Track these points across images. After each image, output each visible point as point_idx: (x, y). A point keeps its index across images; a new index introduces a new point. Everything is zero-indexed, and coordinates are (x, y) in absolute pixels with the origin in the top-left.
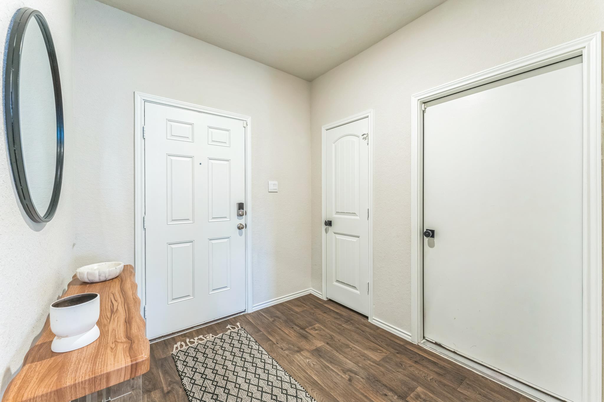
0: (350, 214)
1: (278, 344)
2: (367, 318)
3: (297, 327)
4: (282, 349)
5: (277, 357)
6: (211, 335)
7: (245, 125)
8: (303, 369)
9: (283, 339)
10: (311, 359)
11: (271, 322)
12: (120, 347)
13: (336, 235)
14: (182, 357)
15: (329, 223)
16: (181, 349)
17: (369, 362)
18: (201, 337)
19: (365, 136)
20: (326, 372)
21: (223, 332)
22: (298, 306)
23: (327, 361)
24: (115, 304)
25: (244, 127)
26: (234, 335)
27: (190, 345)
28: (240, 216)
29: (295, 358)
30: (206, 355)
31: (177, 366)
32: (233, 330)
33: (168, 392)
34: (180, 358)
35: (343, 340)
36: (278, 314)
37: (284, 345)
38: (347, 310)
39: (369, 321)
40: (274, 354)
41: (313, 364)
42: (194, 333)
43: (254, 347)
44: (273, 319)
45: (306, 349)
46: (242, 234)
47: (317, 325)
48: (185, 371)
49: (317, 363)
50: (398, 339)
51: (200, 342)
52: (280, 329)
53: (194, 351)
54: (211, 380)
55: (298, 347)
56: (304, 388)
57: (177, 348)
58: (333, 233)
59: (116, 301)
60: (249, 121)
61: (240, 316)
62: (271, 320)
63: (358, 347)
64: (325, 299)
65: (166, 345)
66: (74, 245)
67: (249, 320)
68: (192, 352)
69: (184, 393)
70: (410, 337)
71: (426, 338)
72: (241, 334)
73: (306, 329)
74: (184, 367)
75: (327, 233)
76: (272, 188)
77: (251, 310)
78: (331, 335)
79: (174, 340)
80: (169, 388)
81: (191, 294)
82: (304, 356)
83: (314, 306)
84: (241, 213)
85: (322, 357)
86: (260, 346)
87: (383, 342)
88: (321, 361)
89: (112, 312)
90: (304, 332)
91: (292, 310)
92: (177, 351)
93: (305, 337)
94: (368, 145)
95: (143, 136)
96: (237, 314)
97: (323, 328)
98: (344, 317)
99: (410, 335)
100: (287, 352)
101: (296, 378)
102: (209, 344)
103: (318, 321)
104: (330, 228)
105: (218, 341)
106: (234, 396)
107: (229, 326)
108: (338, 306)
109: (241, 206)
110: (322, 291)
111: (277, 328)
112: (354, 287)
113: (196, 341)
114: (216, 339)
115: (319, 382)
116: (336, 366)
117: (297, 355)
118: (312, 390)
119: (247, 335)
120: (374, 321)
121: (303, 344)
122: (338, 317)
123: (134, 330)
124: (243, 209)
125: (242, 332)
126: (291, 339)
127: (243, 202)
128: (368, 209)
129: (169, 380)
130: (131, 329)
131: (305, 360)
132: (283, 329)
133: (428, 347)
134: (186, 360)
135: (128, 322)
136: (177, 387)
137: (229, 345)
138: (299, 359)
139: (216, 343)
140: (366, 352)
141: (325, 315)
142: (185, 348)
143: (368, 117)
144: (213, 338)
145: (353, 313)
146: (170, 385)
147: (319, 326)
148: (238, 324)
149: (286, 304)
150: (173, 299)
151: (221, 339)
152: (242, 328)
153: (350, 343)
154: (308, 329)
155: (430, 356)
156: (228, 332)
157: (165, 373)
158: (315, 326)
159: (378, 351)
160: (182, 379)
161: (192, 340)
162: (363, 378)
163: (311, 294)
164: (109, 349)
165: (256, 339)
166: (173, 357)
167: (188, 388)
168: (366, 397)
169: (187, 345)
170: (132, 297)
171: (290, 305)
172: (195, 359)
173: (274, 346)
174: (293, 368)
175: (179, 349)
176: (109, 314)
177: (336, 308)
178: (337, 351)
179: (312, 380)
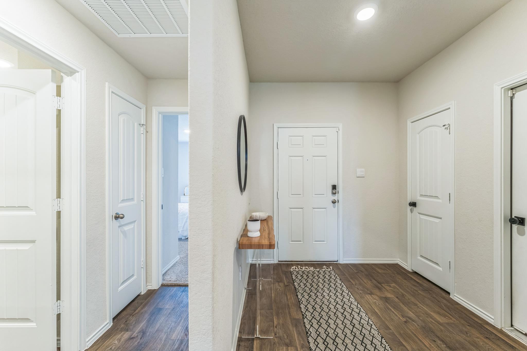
0: (433, 197)
1: (356, 285)
2: (449, 293)
3: (375, 281)
4: (358, 289)
5: (353, 291)
6: (312, 268)
7: (338, 130)
8: (369, 303)
9: (360, 284)
10: (378, 300)
11: (355, 273)
12: (266, 239)
13: (421, 215)
14: (295, 273)
15: (413, 204)
16: (296, 270)
17: (431, 319)
18: (307, 267)
19: (447, 127)
20: (387, 311)
21: (320, 268)
22: (381, 269)
23: (392, 306)
24: (265, 228)
25: (337, 132)
26: (327, 272)
27: (300, 269)
28: (334, 194)
29: (366, 296)
30: (308, 277)
31: (292, 276)
32: (326, 269)
33: (287, 286)
34: (294, 274)
35: (413, 299)
36: (363, 269)
37: (361, 287)
38: (430, 284)
39: (451, 297)
40: (351, 289)
41: (378, 303)
42: (303, 265)
43: (338, 282)
44: (357, 271)
45: (376, 295)
46: (335, 207)
47: (393, 285)
48: (296, 280)
49: (382, 304)
50: (475, 317)
51: (306, 269)
52: (360, 278)
53: (302, 273)
54: (308, 288)
55: (371, 292)
56: (365, 312)
57: (293, 269)
58: (417, 213)
59: (265, 227)
60: (341, 126)
61: (334, 263)
62: (355, 271)
63: (425, 308)
64: (410, 270)
65: (288, 266)
66: (249, 204)
67: (339, 267)
68: (301, 273)
69: (294, 288)
70: (493, 320)
71: (515, 327)
72: (331, 273)
73: (382, 284)
74: (296, 278)
75: (413, 213)
76: (359, 174)
77: (341, 262)
78: (403, 294)
79: (292, 265)
80: (288, 284)
81: (302, 240)
82: (373, 297)
83: (397, 272)
84: (334, 192)
85: (388, 303)
86: (342, 283)
87: (456, 314)
88: (386, 305)
89: (264, 230)
90: (380, 286)
91: (375, 270)
92: (293, 270)
93: (379, 289)
94: (449, 134)
95: (277, 147)
96: (332, 261)
97: (398, 287)
98: (424, 287)
99: (493, 318)
100: (361, 292)
101: (362, 305)
102: (311, 272)
103: (395, 282)
104: (415, 209)
105: (317, 272)
106: (320, 299)
107: (324, 267)
108: (421, 278)
109: (334, 187)
110: (407, 263)
111: (358, 277)
112: (437, 264)
113: (303, 268)
114: (315, 271)
115: (379, 314)
116: (397, 311)
117: (368, 296)
118: (371, 315)
119: (336, 274)
120: (455, 297)
121: (376, 291)
122: (418, 285)
123: (271, 236)
124: (336, 189)
125: (333, 272)
126: (367, 286)
127: (336, 184)
128: (450, 194)
129: (288, 281)
130: (270, 235)
131: (373, 300)
132: (363, 279)
133: (513, 335)
134: (297, 275)
135: (269, 234)
136: (291, 285)
137: (322, 276)
138: (368, 298)
139: (315, 273)
140: (432, 313)
141: (405, 281)
142: (297, 270)
143: (449, 108)
144: (314, 270)
145: (435, 287)
146: (288, 283)
147: (395, 285)
148: (331, 267)
149: (372, 265)
150: (292, 241)
151: (319, 272)
152: (333, 270)
153: (419, 303)
154: (384, 284)
155: (510, 340)
156: (324, 270)
157: (286, 277)
158: (391, 284)
159: (446, 317)
160: (294, 283)
161: (302, 267)
162: (418, 325)
163: (397, 264)
164: (263, 239)
165: (341, 279)
166: (291, 272)
167: (297, 287)
168: (415, 335)
169: (298, 269)
170: (271, 227)
171: (374, 266)
172: (302, 276)
173: (353, 286)
174: (362, 301)
175: (294, 269)
176: (263, 231)
177: (419, 280)
178: (403, 304)
179: (374, 311)
